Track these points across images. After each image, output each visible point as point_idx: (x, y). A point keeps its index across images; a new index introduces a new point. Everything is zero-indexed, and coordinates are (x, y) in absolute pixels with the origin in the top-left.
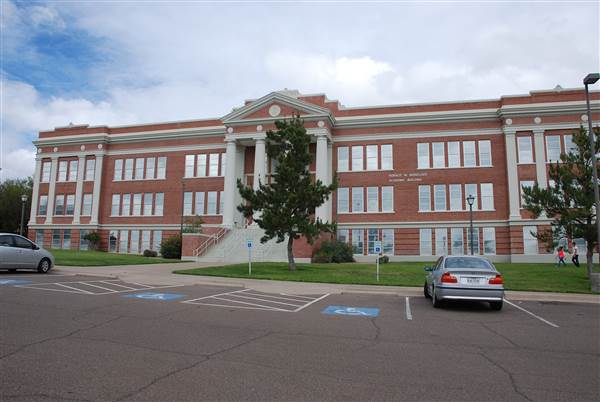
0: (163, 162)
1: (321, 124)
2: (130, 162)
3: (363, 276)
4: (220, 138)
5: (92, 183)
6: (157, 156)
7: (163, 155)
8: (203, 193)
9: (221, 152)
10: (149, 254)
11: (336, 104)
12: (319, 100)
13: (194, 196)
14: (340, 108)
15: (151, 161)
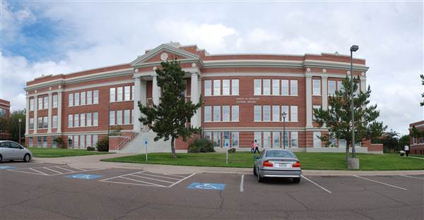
0: (96, 93)
1: (194, 65)
2: (77, 94)
3: (218, 162)
4: (130, 76)
5: (57, 108)
6: (92, 89)
7: (96, 89)
8: (121, 111)
9: (131, 85)
10: (90, 149)
11: (203, 52)
12: (192, 49)
13: (116, 113)
14: (206, 55)
15: (89, 93)
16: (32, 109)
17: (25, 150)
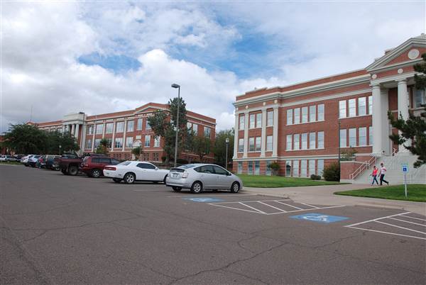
0: (322, 107)
2: (297, 110)
4: (366, 85)
5: (272, 128)
6: (317, 104)
7: (321, 102)
8: (355, 130)
9: (367, 95)
10: (315, 178)
13: (348, 132)
15: (313, 108)
16: (242, 128)
17: (233, 177)
